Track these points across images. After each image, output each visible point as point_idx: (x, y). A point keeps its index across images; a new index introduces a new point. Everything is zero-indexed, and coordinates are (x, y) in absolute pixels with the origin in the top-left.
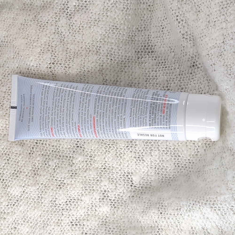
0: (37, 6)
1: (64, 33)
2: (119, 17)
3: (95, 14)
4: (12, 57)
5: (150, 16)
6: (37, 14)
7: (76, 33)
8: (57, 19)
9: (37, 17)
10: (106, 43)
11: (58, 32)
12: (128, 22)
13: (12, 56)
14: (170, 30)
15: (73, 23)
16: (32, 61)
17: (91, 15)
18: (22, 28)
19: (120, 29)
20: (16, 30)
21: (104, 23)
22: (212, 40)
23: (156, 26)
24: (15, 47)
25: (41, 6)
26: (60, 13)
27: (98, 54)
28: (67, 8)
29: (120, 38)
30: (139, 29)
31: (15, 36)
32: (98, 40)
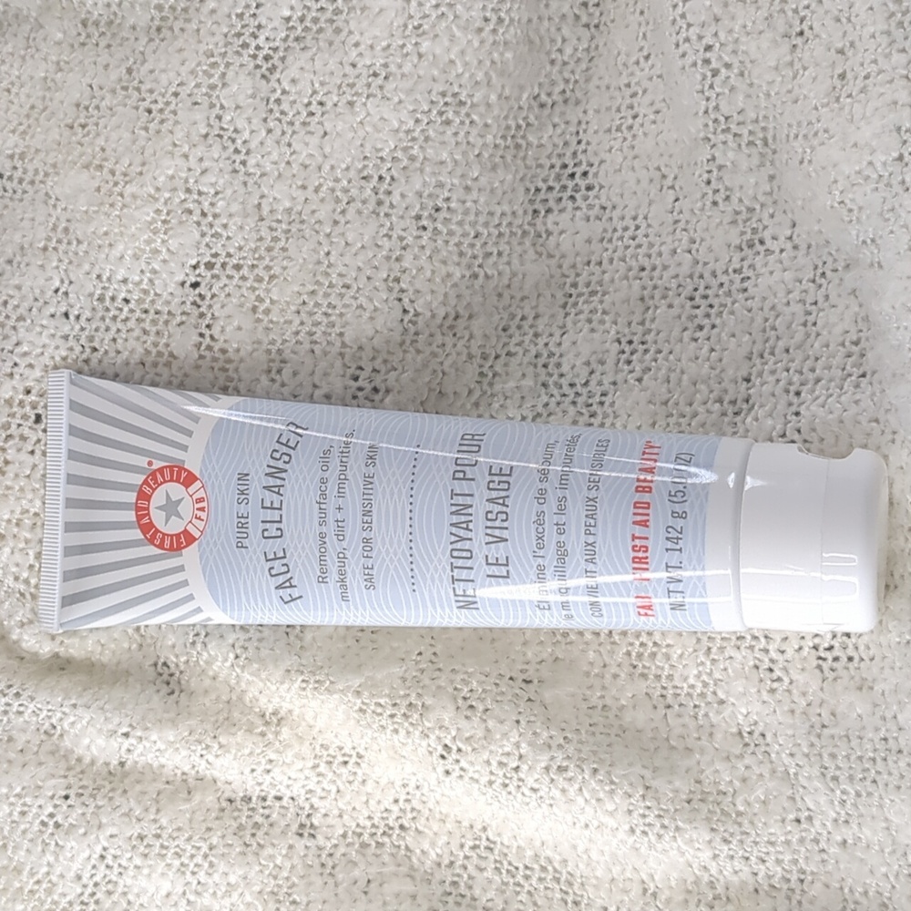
0: (134, 28)
1: (246, 135)
2: (467, 59)
3: (372, 47)
4: (41, 245)
5: (586, 46)
6: (135, 63)
7: (294, 132)
8: (216, 76)
9: (134, 74)
10: (418, 165)
11: (222, 133)
12: (502, 74)
13: (40, 242)
14: (664, 100)
15: (284, 92)
16: (122, 257)
17: (354, 53)
18: (78, 121)
19: (473, 105)
20: (57, 130)
21: (407, 84)
22: (854, 150)
23: (608, 88)
24: (52, 202)
25: (150, 27)
26: (226, 52)
27: (384, 209)
28: (255, 30)
29: (471, 139)
30: (543, 97)
31: (53, 154)
32: (384, 154)
